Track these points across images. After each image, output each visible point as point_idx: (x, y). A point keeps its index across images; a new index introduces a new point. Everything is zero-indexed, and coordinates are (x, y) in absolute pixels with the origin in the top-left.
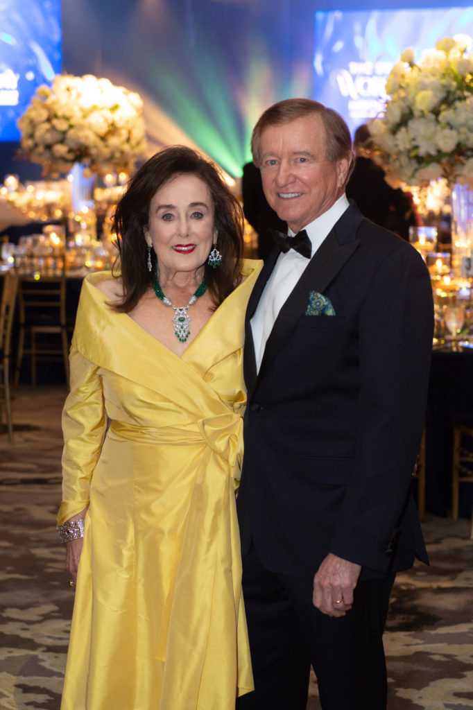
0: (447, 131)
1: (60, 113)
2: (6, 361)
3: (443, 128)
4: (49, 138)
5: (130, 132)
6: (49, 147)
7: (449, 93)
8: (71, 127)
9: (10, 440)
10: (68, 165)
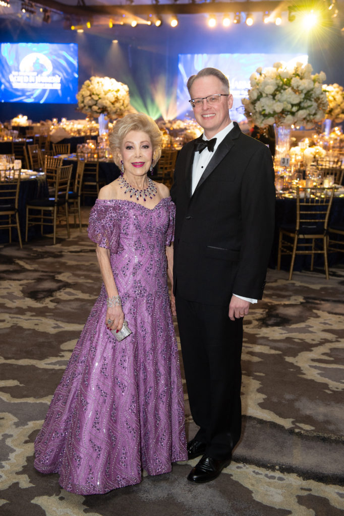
0: (279, 103)
1: (95, 93)
2: (79, 198)
3: (276, 102)
4: (90, 103)
5: (124, 101)
6: (90, 107)
7: (278, 86)
8: (100, 98)
9: (81, 231)
10: (98, 114)
